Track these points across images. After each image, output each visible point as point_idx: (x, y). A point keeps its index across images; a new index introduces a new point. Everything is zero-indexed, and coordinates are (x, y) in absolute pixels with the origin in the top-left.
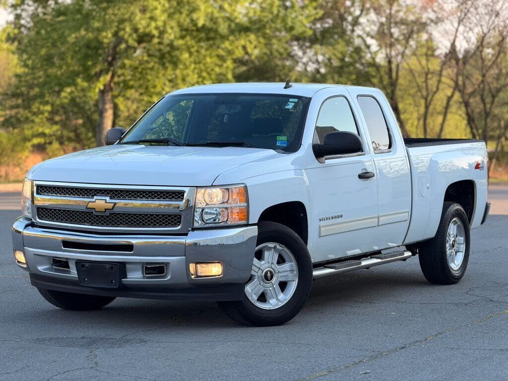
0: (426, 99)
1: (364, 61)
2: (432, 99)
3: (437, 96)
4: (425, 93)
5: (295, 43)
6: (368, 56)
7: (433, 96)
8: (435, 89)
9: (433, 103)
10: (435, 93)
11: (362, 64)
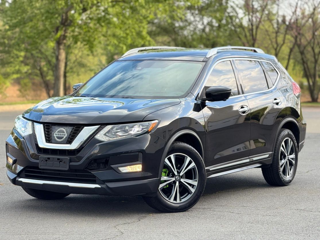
0: (276, 49)
1: (234, 23)
2: (279, 50)
3: (283, 48)
4: (275, 46)
5: (188, 11)
6: (237, 20)
7: (281, 47)
8: (282, 43)
9: (281, 51)
10: (282, 45)
11: (234, 26)
